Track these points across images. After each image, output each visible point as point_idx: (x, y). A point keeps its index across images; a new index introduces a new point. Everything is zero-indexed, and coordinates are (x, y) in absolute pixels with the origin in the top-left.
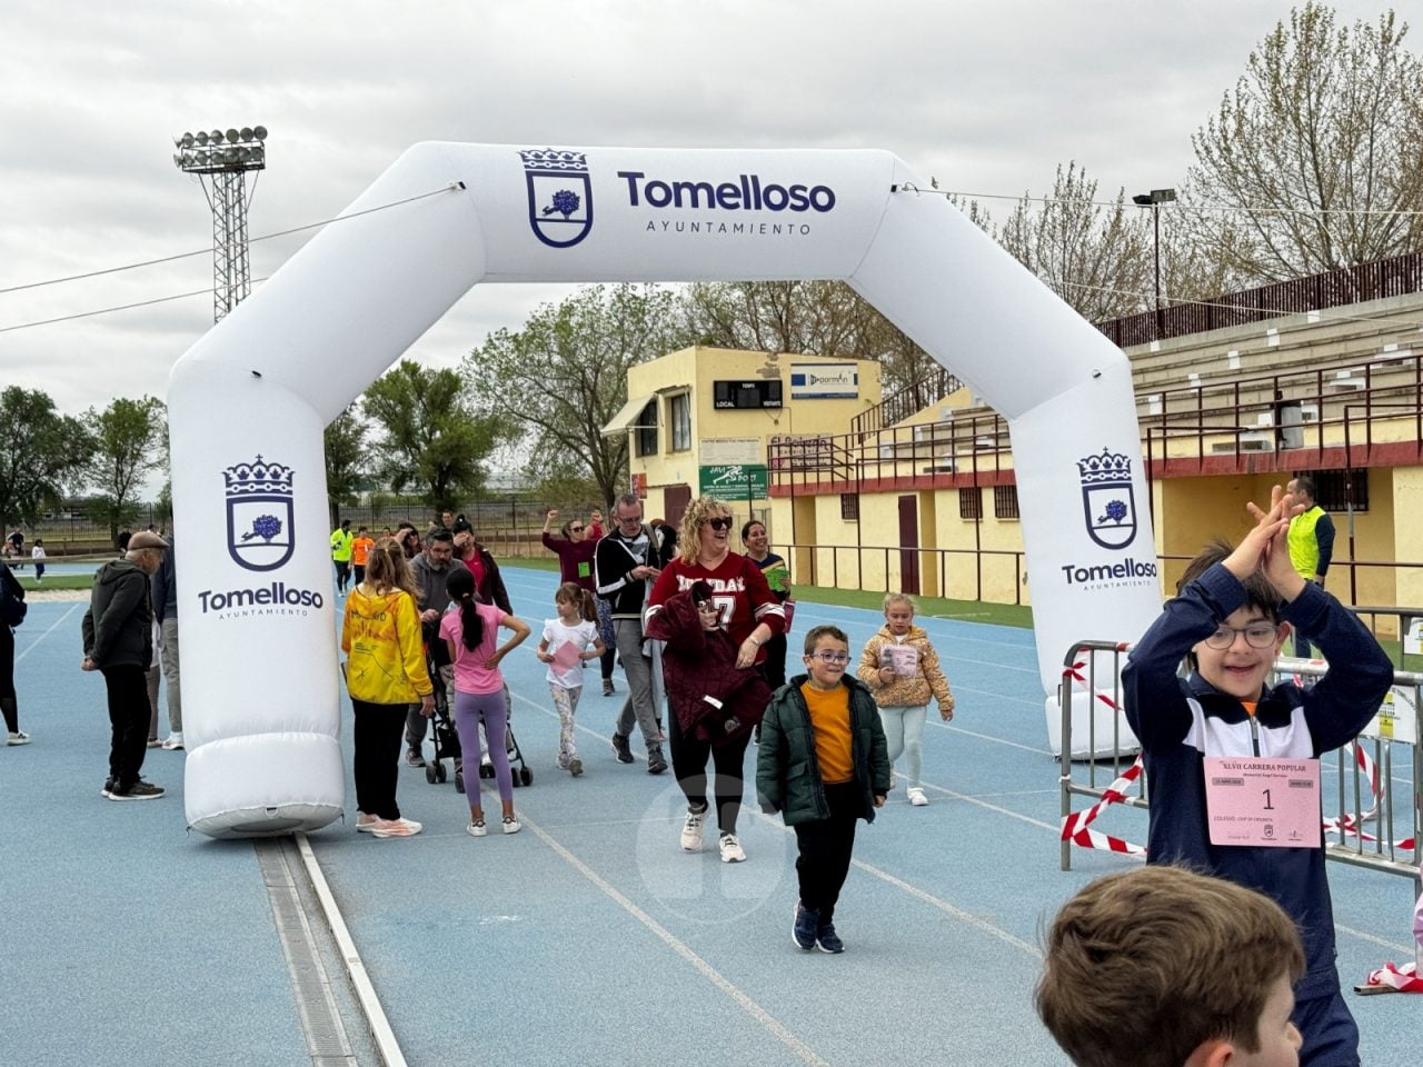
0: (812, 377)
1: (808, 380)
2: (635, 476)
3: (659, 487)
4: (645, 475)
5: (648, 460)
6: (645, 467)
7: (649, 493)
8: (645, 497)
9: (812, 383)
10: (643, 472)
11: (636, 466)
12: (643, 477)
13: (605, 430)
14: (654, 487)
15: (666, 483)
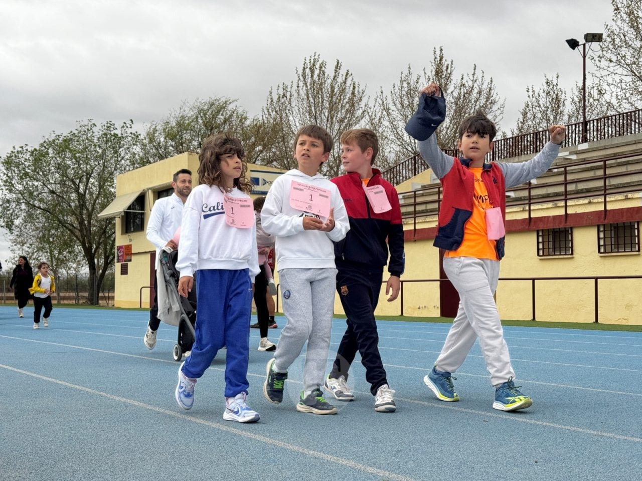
0: (264, 180)
1: (261, 182)
2: (119, 248)
3: (146, 253)
4: (131, 245)
5: (134, 236)
6: (131, 240)
7: (133, 258)
8: (130, 260)
9: (263, 184)
10: (129, 243)
11: (121, 240)
12: (128, 248)
13: (99, 215)
14: (139, 253)
15: (151, 250)
